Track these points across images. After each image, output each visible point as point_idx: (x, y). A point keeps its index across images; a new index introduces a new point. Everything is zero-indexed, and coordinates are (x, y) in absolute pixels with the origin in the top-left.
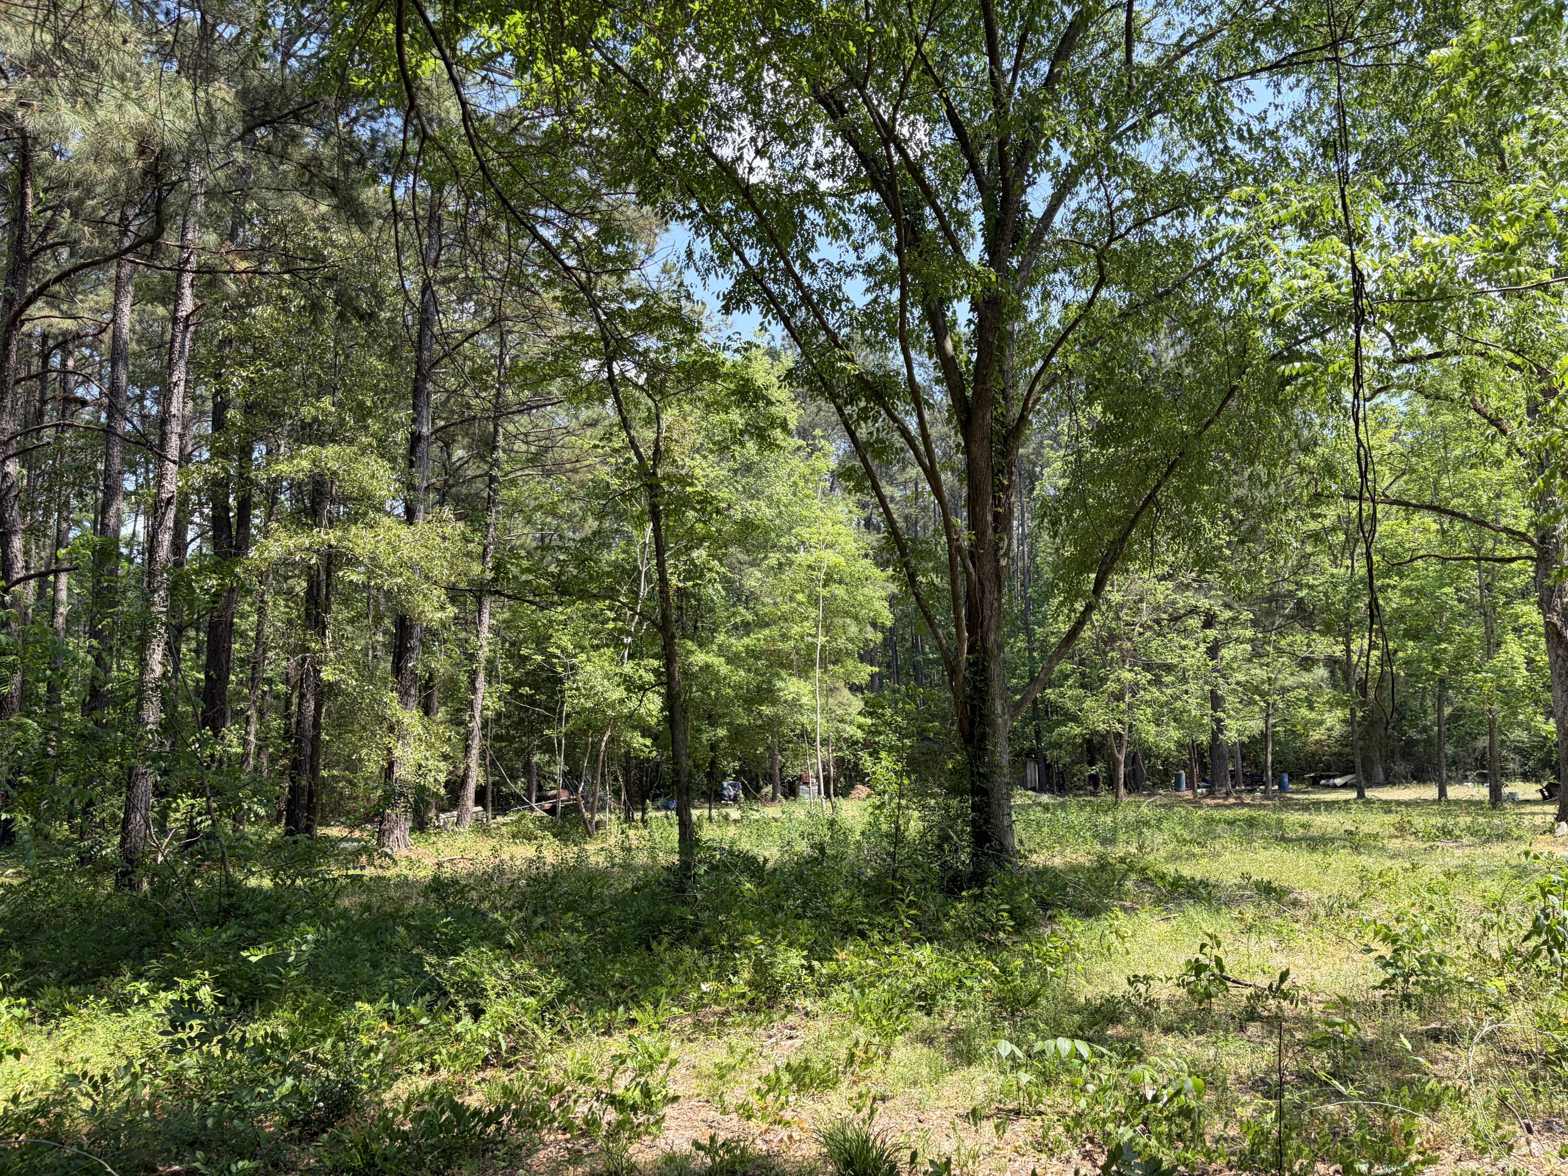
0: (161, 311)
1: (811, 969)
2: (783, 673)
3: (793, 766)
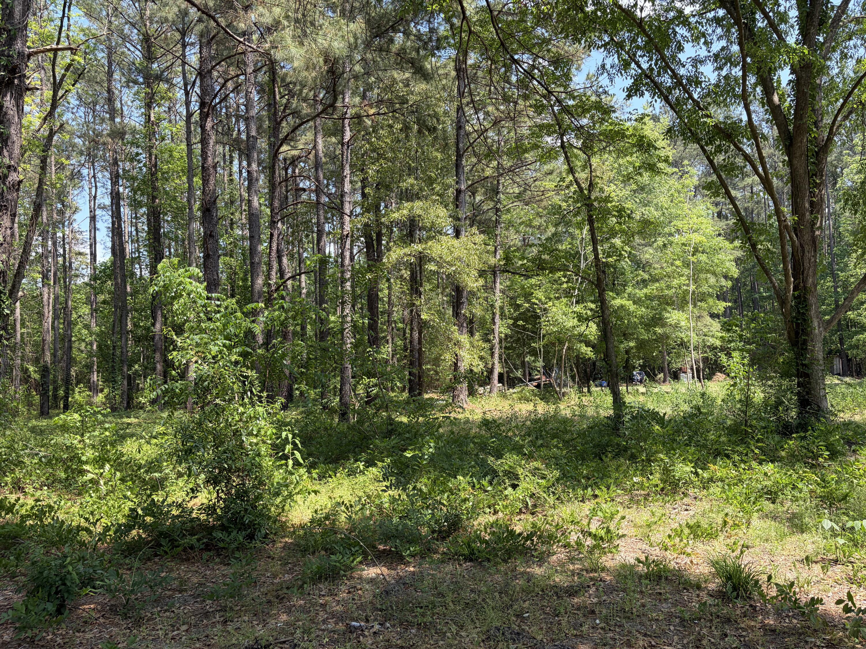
0: (334, 140)
1: (696, 474)
2: (669, 309)
3: (676, 363)
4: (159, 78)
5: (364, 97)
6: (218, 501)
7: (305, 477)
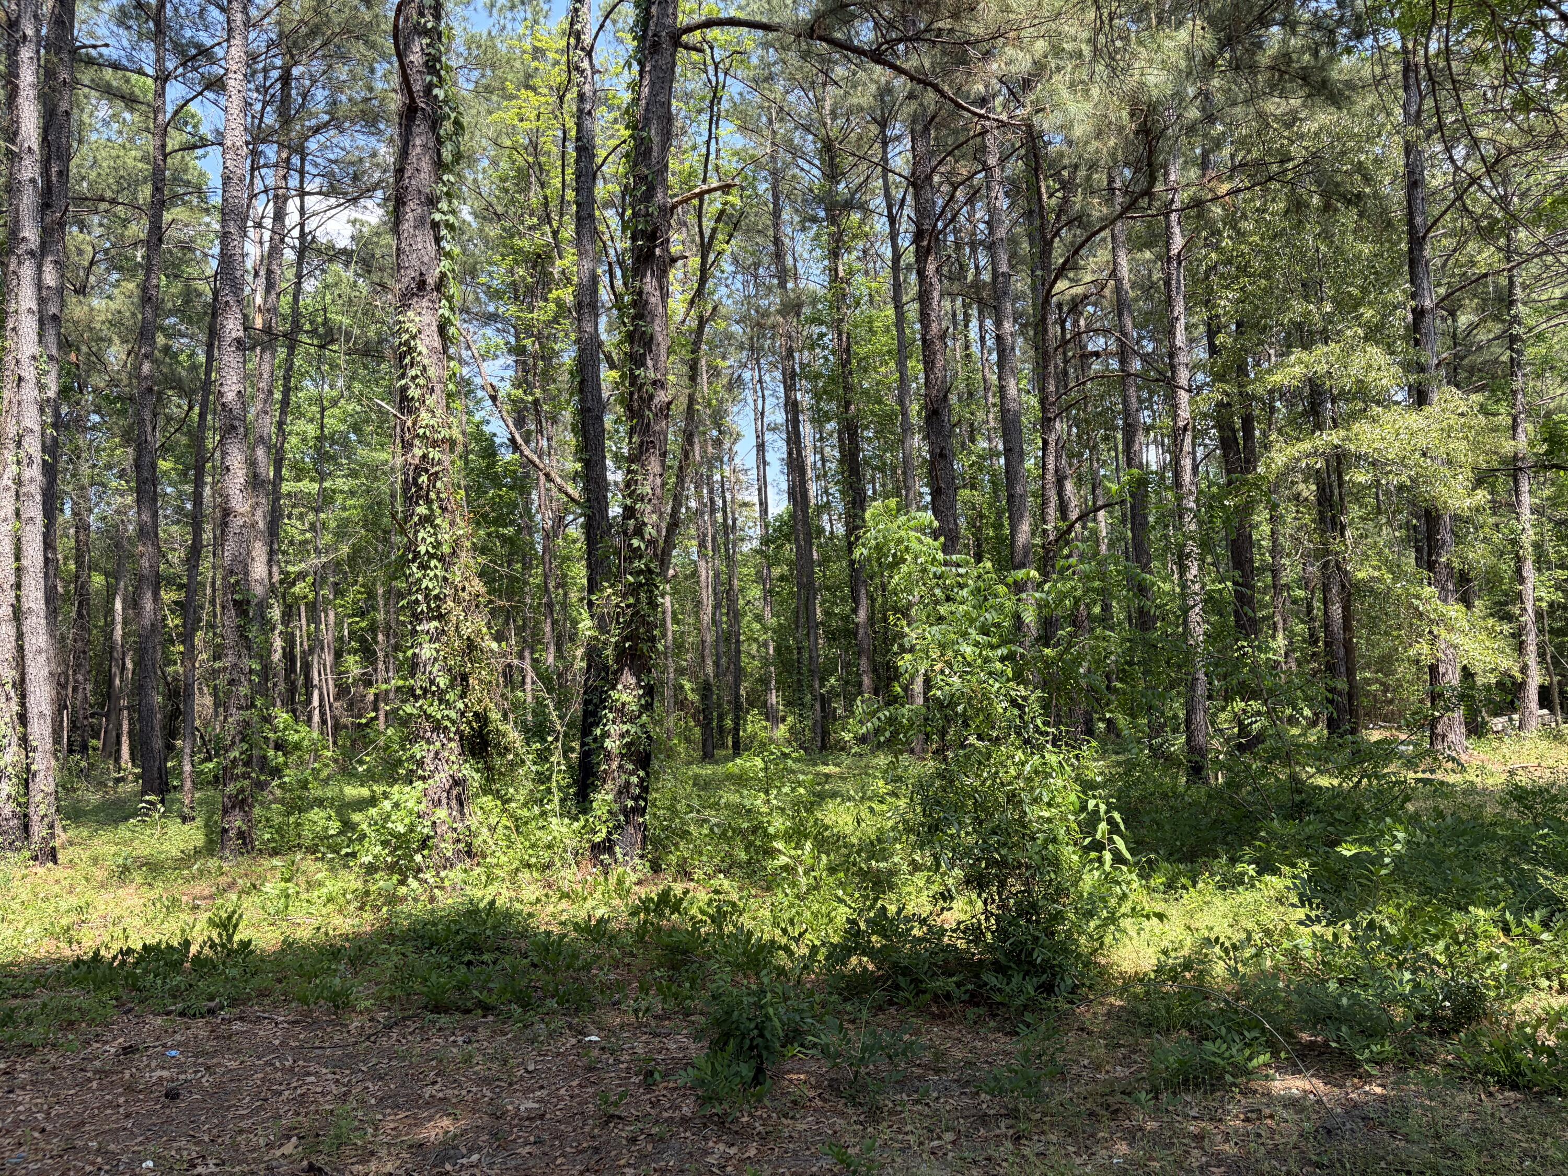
0: (1147, 255)
4: (848, 205)
5: (1204, 164)
6: (987, 919)
7: (1135, 885)
